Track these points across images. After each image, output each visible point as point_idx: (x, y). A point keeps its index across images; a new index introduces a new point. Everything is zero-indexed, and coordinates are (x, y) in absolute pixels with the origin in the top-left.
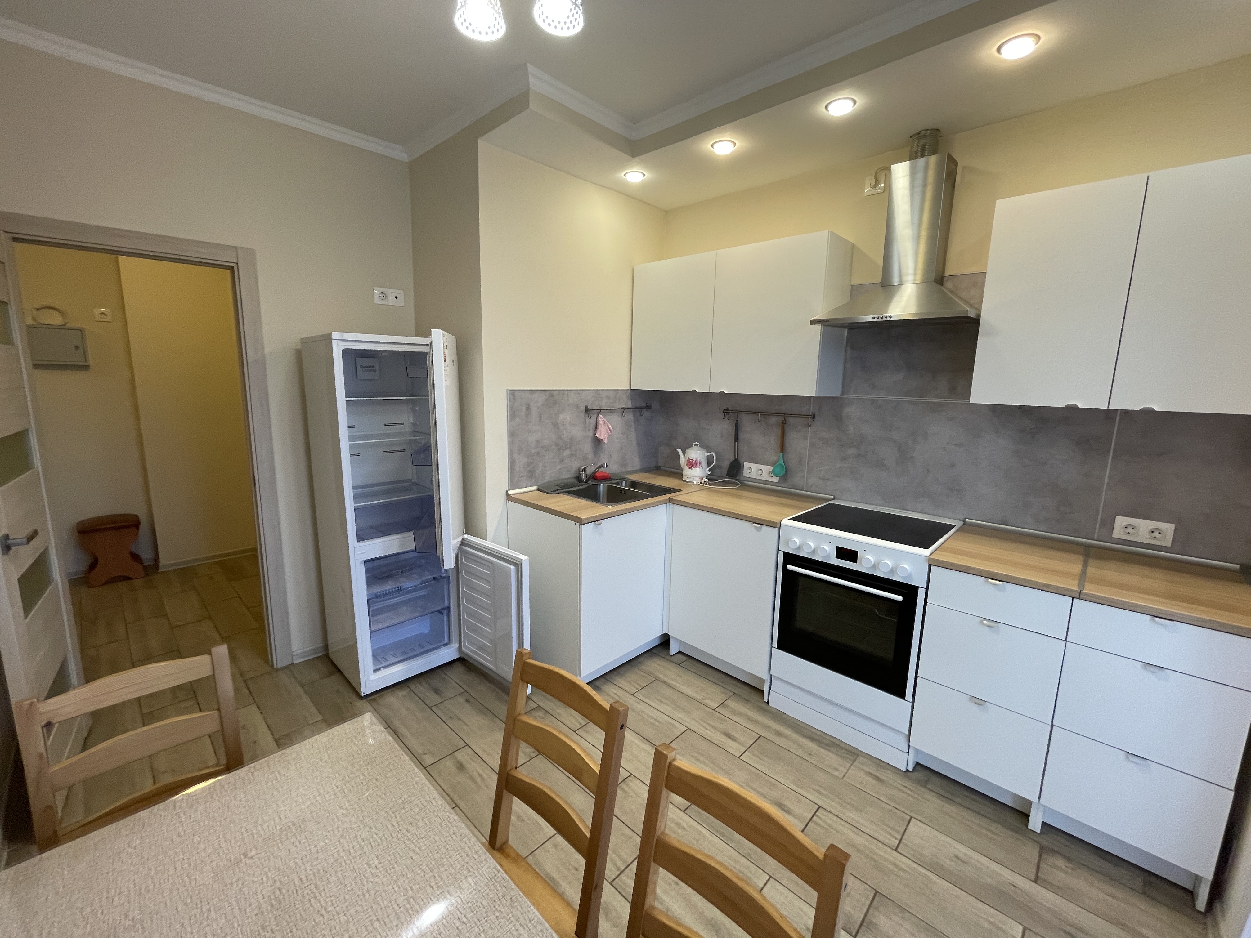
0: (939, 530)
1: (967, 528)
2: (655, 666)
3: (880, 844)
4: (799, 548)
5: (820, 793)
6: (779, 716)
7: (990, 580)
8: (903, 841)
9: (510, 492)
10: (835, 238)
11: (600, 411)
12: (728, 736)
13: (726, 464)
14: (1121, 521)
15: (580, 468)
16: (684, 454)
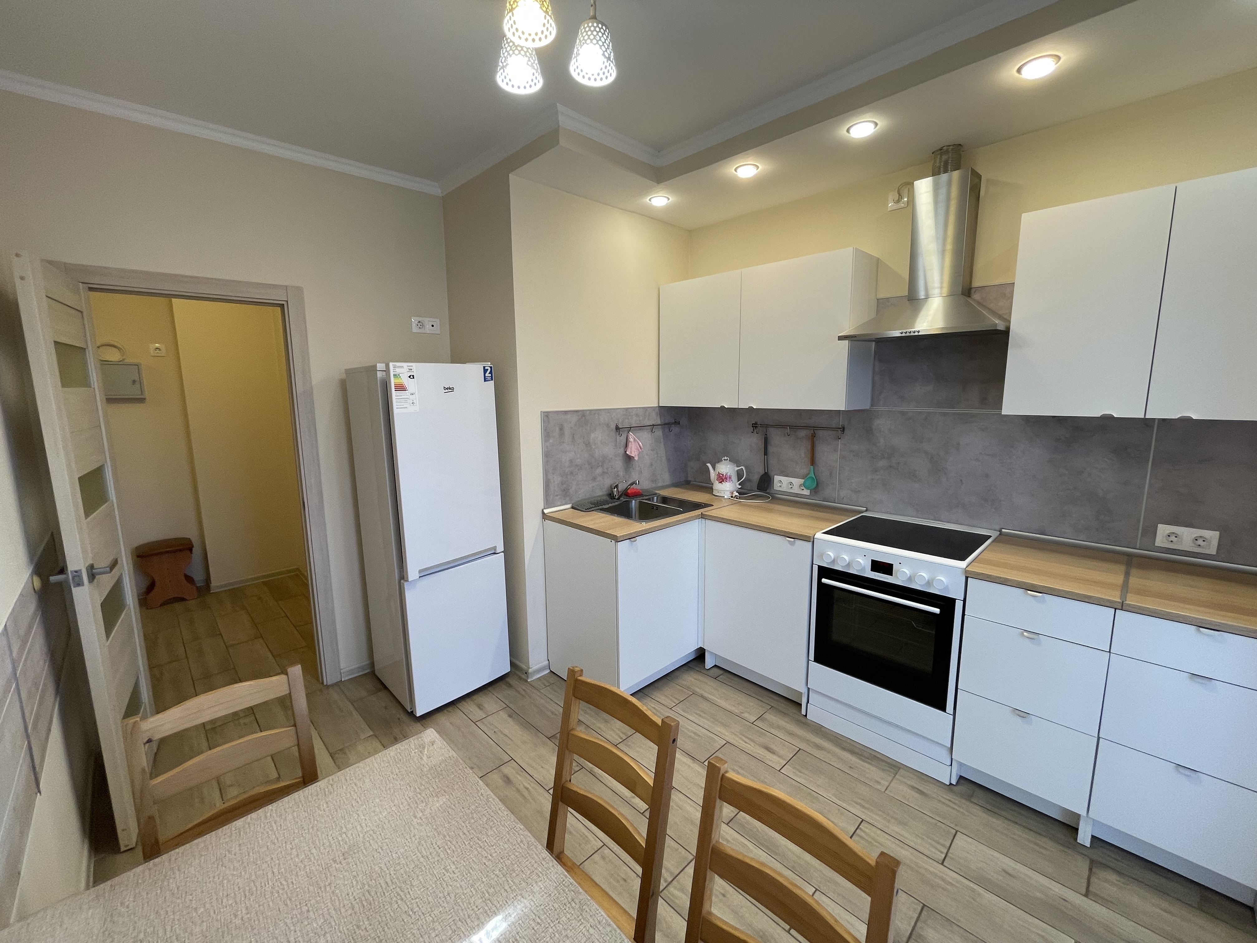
0: (976, 541)
1: (1003, 539)
2: (691, 679)
3: (925, 858)
4: (834, 561)
5: (863, 807)
6: (819, 730)
7: (1029, 592)
8: (949, 855)
9: (546, 511)
10: (858, 253)
11: (630, 429)
12: (768, 749)
13: (756, 478)
14: (1163, 530)
15: (611, 486)
16: (714, 469)
